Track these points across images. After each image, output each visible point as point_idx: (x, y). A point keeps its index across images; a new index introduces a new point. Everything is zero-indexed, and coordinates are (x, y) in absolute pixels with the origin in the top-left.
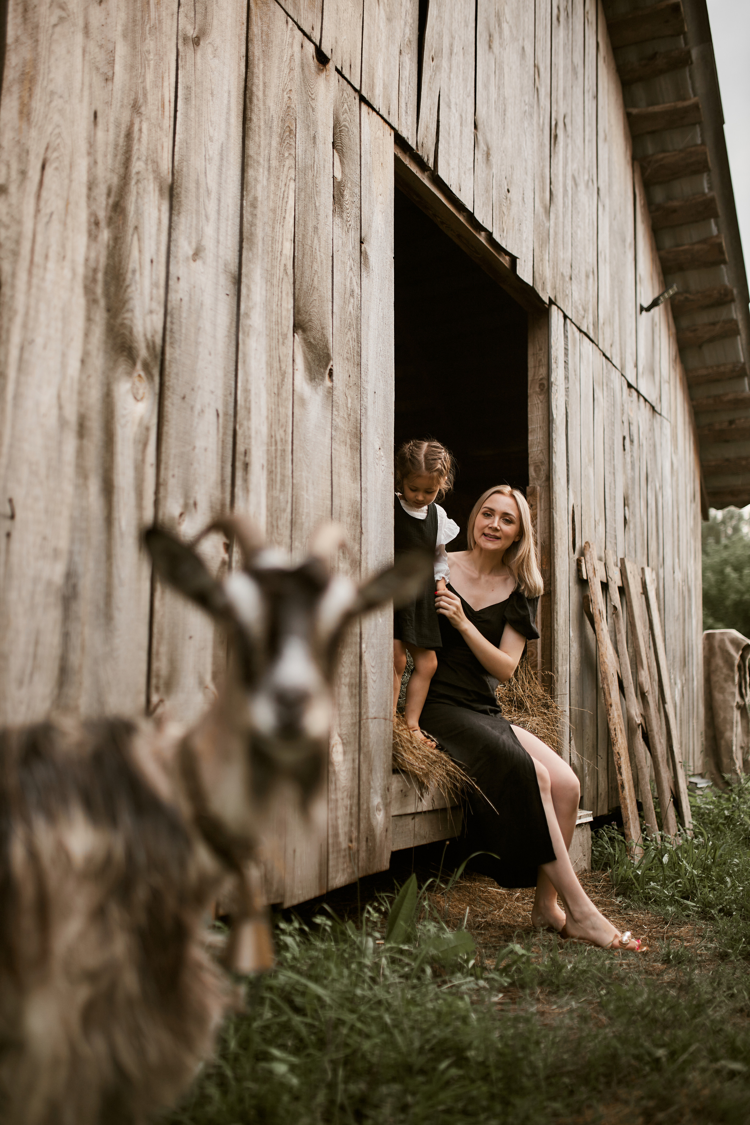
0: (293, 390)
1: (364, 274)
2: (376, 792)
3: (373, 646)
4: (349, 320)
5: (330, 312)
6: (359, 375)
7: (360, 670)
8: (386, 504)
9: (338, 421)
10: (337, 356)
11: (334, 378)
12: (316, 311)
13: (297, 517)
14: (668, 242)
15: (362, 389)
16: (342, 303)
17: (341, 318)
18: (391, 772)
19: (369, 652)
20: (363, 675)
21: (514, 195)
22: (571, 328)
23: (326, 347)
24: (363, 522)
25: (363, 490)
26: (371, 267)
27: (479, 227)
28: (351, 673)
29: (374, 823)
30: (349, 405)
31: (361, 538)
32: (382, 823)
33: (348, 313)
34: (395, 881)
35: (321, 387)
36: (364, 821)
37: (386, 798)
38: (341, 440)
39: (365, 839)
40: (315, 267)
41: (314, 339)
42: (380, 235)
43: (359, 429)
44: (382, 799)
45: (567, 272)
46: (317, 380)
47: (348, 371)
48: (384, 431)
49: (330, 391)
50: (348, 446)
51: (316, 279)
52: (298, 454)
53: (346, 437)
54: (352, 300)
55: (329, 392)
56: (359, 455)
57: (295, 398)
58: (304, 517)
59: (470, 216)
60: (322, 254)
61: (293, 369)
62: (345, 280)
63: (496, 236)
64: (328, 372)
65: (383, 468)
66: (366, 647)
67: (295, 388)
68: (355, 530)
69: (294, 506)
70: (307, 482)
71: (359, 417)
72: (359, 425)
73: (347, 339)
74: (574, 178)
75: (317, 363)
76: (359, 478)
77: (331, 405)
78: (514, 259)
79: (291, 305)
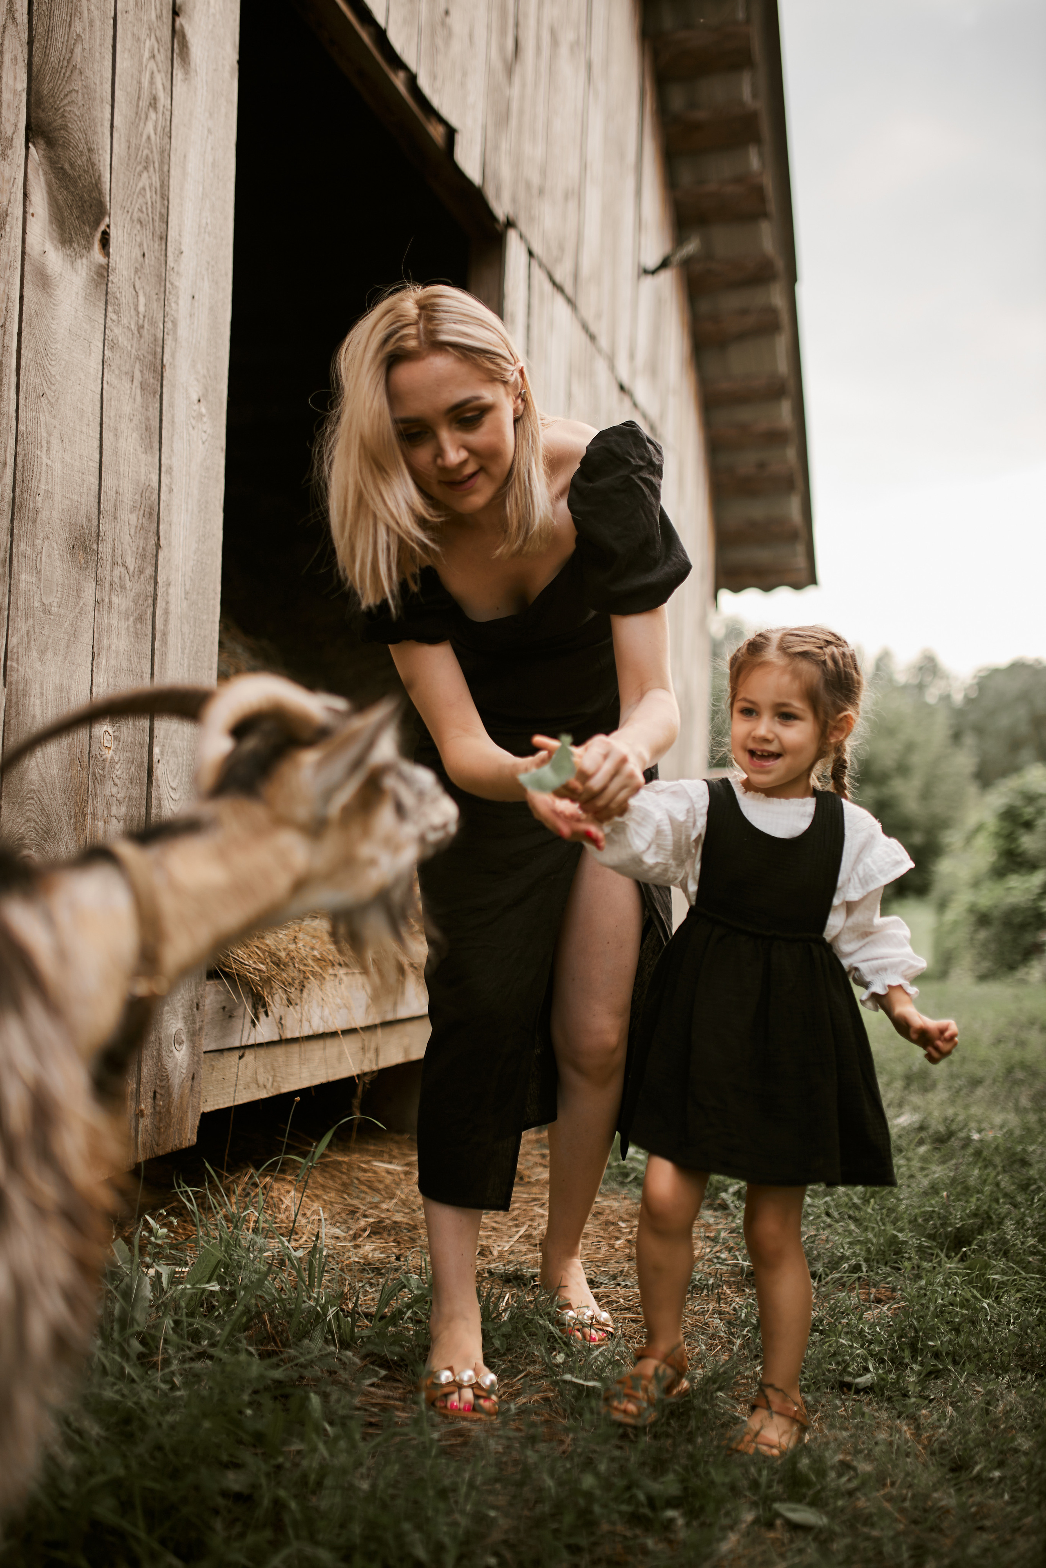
0: (23, 253)
1: (179, 74)
2: (175, 1013)
3: (174, 752)
4: (146, 152)
5: (107, 124)
6: (163, 258)
7: (149, 793)
8: (207, 502)
9: (116, 332)
10: (119, 212)
11: (111, 250)
12: (78, 113)
13: (25, 495)
14: (686, 178)
15: (168, 285)
16: (133, 115)
17: (128, 141)
18: (205, 977)
19: (168, 762)
20: (154, 802)
21: (456, 21)
22: (539, 275)
23: (97, 186)
24: (161, 527)
25: (163, 469)
26: (192, 65)
27: (397, 62)
28: (130, 798)
29: (170, 1066)
30: (142, 309)
31: (157, 555)
32: (185, 1065)
33: (145, 137)
34: (207, 1165)
35: (84, 260)
36: (150, 1062)
37: (194, 1022)
38: (124, 369)
39: (151, 1094)
40: (78, 27)
41: (72, 165)
42: (212, 10)
43: (159, 356)
44: (185, 1023)
45: (536, 180)
46: (75, 245)
47: (141, 245)
48: (208, 370)
49: (103, 274)
50: (136, 383)
51: (78, 50)
52: (29, 378)
53: (133, 367)
54: (152, 115)
55: (101, 275)
56: (158, 405)
57: (26, 268)
58: (40, 499)
59: (380, 36)
60: (92, 8)
61: (25, 212)
62: (140, 72)
63: (424, 83)
64: (98, 235)
65: (205, 437)
66: (162, 753)
67: (28, 249)
68: (146, 539)
69: (19, 474)
70: (50, 434)
71: (160, 335)
72: (159, 350)
73: (140, 185)
74: (553, 33)
75: (76, 213)
76: (156, 445)
77: (103, 298)
78: (451, 132)
79: (22, 84)
